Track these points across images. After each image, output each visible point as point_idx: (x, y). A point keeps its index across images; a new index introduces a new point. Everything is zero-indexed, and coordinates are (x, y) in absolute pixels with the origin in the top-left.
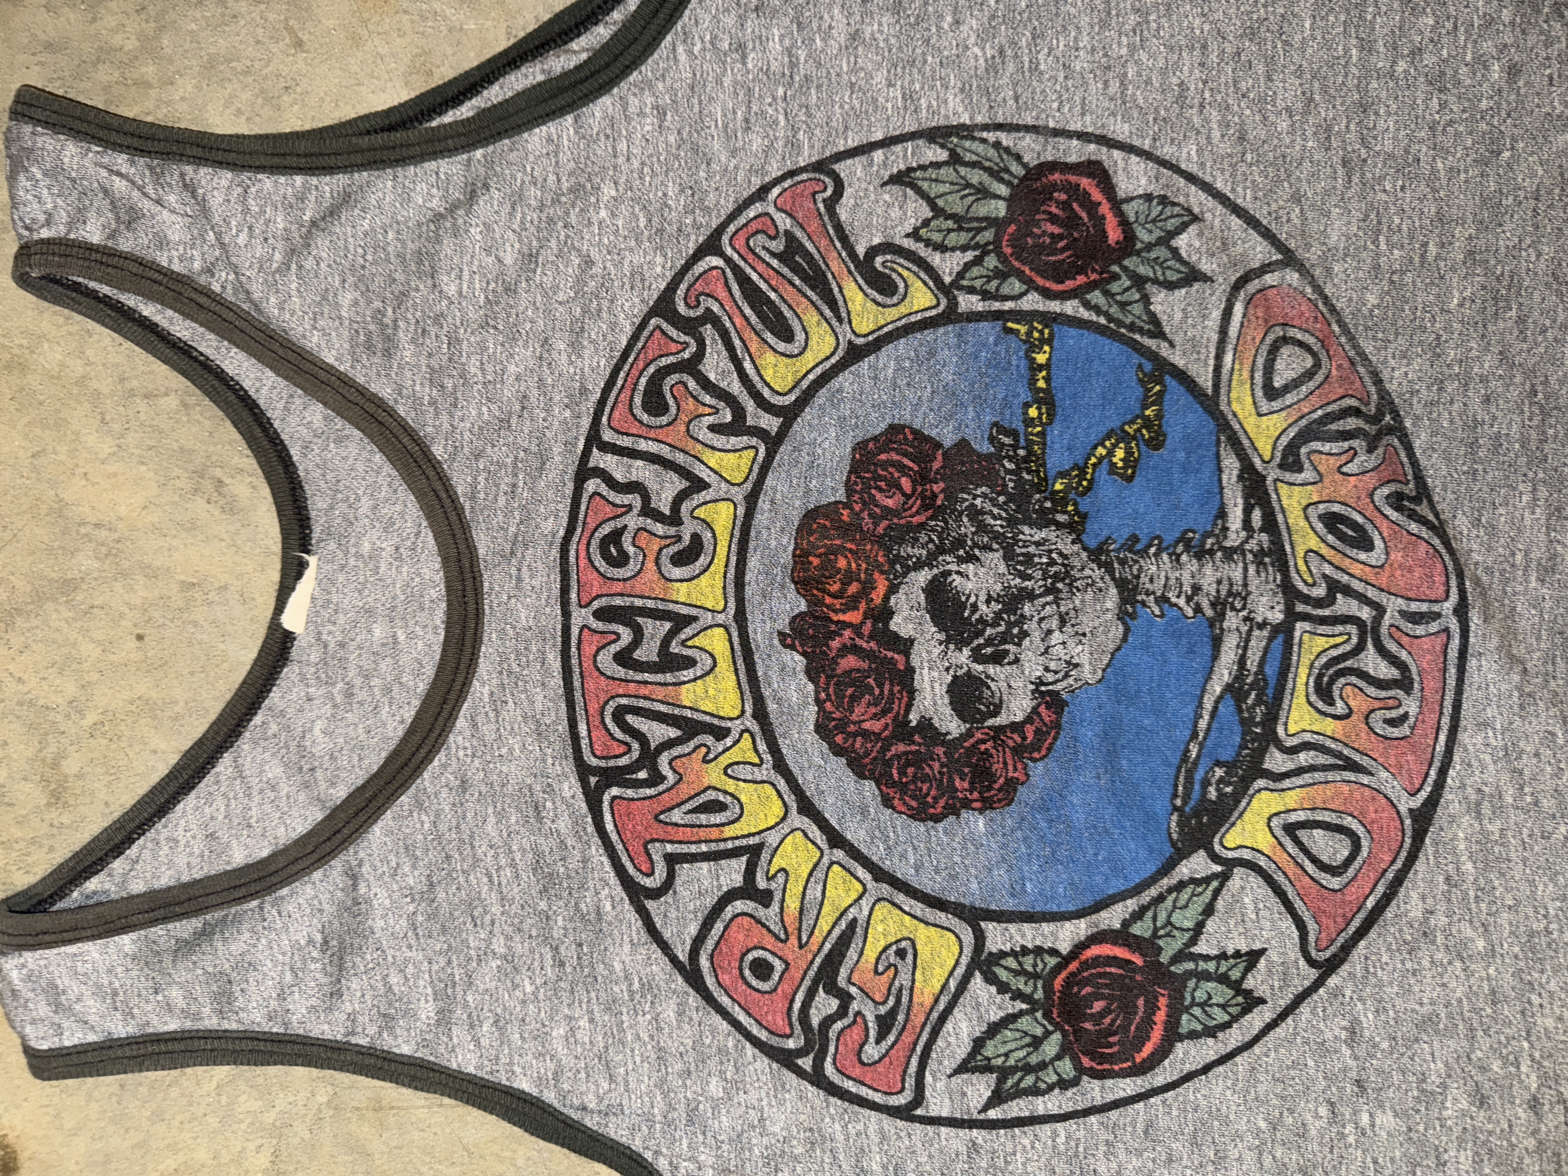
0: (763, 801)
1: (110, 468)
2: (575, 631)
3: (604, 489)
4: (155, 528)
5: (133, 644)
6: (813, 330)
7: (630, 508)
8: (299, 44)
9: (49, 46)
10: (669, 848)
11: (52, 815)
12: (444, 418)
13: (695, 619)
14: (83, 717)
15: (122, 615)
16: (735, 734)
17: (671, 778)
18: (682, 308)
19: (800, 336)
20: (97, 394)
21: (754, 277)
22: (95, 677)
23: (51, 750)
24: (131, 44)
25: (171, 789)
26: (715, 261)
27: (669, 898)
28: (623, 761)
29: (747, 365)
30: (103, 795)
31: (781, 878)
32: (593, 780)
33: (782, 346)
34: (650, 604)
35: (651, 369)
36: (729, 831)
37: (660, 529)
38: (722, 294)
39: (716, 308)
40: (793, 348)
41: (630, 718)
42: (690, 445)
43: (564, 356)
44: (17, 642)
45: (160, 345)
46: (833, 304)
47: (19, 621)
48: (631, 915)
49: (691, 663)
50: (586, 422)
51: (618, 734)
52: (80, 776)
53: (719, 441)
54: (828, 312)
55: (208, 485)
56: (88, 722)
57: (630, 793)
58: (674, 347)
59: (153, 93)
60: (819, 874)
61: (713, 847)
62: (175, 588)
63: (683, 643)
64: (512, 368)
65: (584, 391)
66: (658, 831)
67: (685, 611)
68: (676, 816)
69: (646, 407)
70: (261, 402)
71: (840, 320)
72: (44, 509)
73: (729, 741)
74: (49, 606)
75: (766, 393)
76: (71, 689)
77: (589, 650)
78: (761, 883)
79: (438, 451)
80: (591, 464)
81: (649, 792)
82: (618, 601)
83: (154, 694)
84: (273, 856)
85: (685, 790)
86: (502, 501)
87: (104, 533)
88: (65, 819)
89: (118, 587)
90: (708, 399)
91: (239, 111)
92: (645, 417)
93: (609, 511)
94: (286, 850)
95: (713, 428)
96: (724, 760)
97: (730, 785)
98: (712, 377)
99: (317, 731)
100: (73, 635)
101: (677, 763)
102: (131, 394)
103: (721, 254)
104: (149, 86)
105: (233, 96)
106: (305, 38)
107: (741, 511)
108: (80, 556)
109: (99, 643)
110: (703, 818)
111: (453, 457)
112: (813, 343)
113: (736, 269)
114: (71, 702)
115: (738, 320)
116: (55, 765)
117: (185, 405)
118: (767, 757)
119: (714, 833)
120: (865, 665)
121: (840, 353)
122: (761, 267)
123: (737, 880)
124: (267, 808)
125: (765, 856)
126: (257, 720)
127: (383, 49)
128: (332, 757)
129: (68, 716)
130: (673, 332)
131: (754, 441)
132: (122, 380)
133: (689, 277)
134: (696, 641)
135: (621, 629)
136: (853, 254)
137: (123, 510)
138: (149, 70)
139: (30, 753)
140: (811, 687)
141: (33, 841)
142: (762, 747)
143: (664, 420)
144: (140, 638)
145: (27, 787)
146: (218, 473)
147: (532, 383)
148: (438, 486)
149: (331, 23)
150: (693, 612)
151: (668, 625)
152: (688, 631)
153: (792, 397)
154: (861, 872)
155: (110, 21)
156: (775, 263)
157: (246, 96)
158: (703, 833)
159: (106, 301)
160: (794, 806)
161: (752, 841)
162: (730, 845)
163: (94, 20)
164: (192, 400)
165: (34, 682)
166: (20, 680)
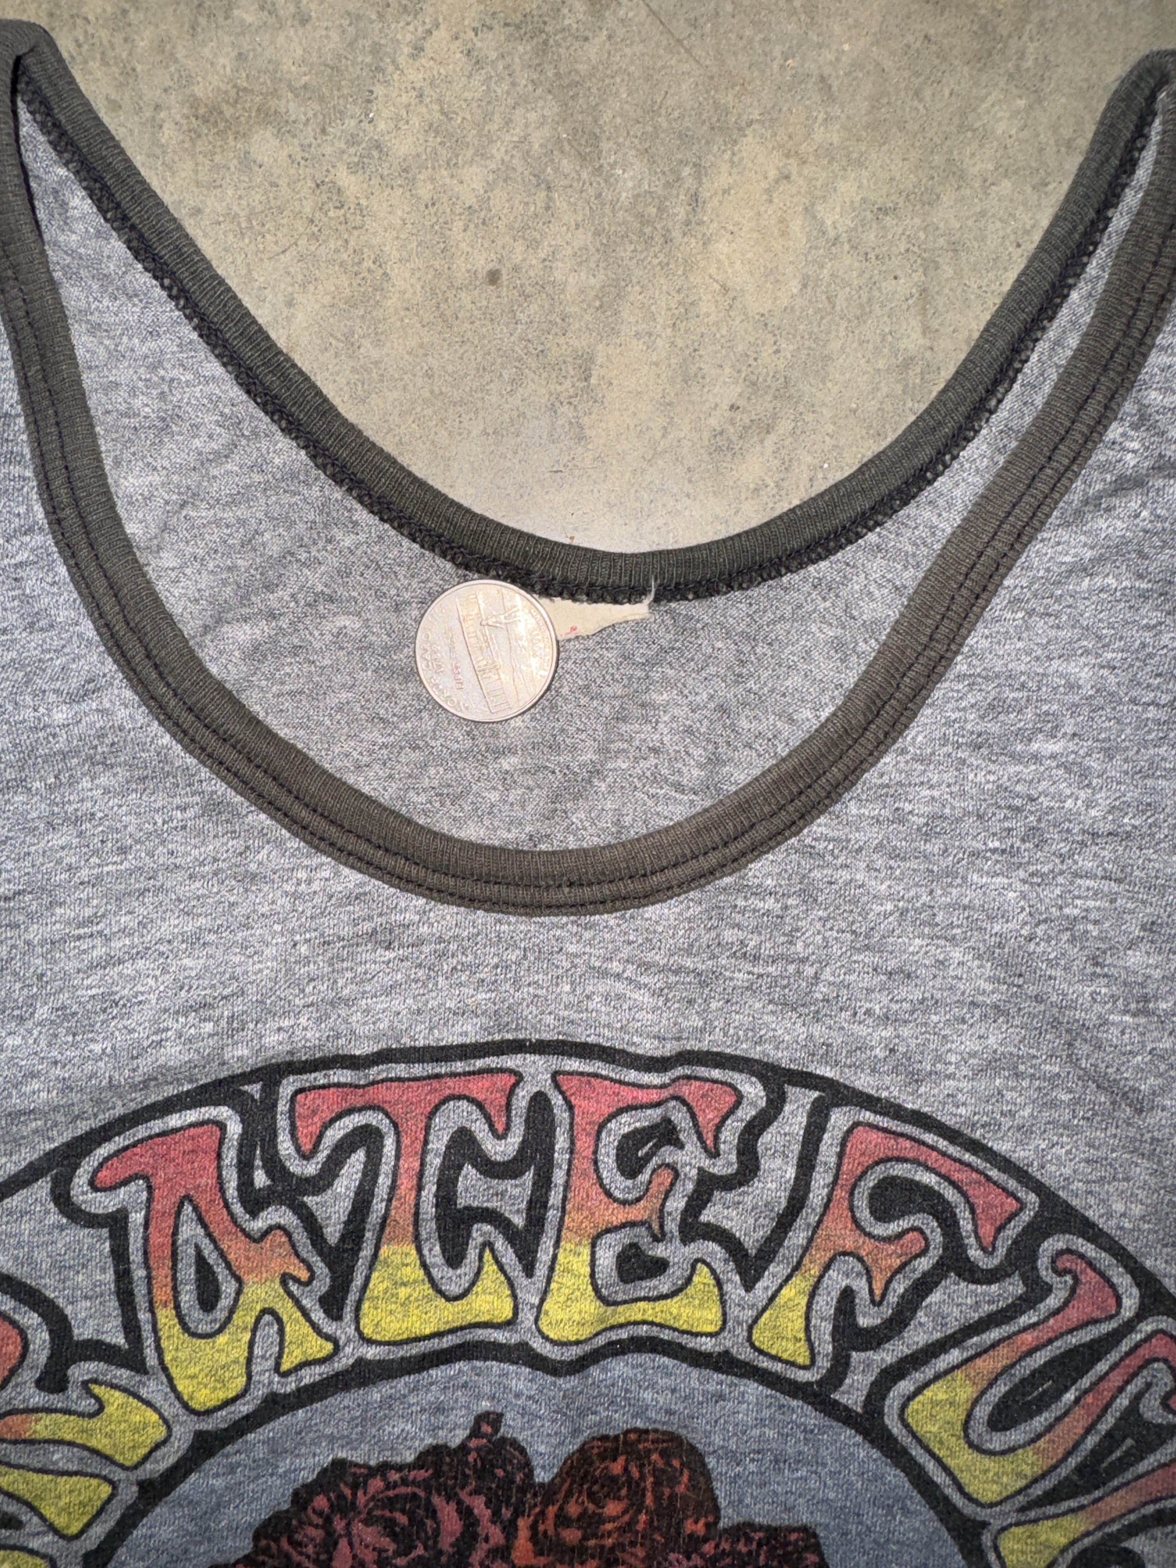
1: (796, 225)
2: (511, 1061)
4: (688, 308)
5: (482, 262)
6: (1007, 1464)
7: (714, 1154)
10: (137, 1218)
12: (872, 835)
13: (529, 1271)
14: (353, 168)
15: (533, 245)
16: (329, 1327)
17: (258, 1225)
18: (1051, 1245)
19: (997, 1441)
20: (930, 200)
21: (1102, 1367)
22: (425, 191)
23: (291, 107)
26: (1130, 1303)
27: (54, 1217)
28: (285, 1146)
29: (955, 1355)
30: (213, 205)
31: (86, 1404)
32: (254, 1089)
33: (982, 1412)
34: (555, 1198)
35: (950, 1194)
36: (166, 1317)
37: (677, 1204)
38: (1073, 1315)
39: (1052, 1302)
40: (979, 1427)
42: (819, 1256)
45: (1015, 328)
46: (1051, 1497)
49: (454, 1259)
50: (864, 1082)
52: (247, 162)
53: (826, 1304)
54: (1038, 1491)
55: (763, 406)
56: (344, 178)
57: (230, 1156)
58: (987, 1230)
60: (93, 1464)
61: (140, 1291)
62: (581, 343)
63: (488, 1245)
64: (957, 954)
67: (543, 1257)
68: (189, 1230)
69: (887, 1184)
70: (911, 510)
71: (1022, 1510)
72: (728, 99)
73: (318, 1315)
74: (551, 108)
75: (905, 1386)
76: (402, 147)
77: (478, 1088)
78: (80, 1371)
79: (821, 826)
80: (792, 1092)
81: (232, 1191)
82: (561, 1141)
83: (392, 302)
85: (235, 1248)
86: (729, 935)
87: (681, 212)
88: (169, 134)
89: (583, 238)
90: (900, 1287)
92: (871, 1181)
93: (708, 1117)
95: (847, 1296)
96: (287, 1309)
97: (244, 1318)
100: (498, 151)
101: (279, 1237)
102: (930, 265)
103: (1141, 1315)
108: (638, 167)
109: (484, 201)
111: (810, 852)
112: (988, 1462)
113: (1115, 1337)
114: (378, 147)
115: (1029, 1338)
117: (907, 363)
118: (291, 1385)
119: (162, 1294)
120: (446, 1543)
121: (969, 1509)
122: (1116, 1379)
123: (82, 1332)
125: (123, 1375)
129: (353, 141)
130: (1012, 1231)
131: (824, 1363)
132: (955, 247)
133: (1104, 1259)
134: (490, 1267)
135: (514, 1140)
136: (1132, 1530)
137: (721, 247)
139: (288, 67)
140: (409, 1457)
142: (309, 1376)
143: (864, 1214)
144: (493, 277)
145: (225, 62)
146: (784, 426)
148: (760, 832)
150: (541, 1271)
151: (519, 1221)
152: (509, 1256)
156: (1123, 1401)
158: (162, 1274)
160: (208, 1425)
162: (143, 1316)
164: (913, 376)
165: (415, 76)
166: (418, 50)
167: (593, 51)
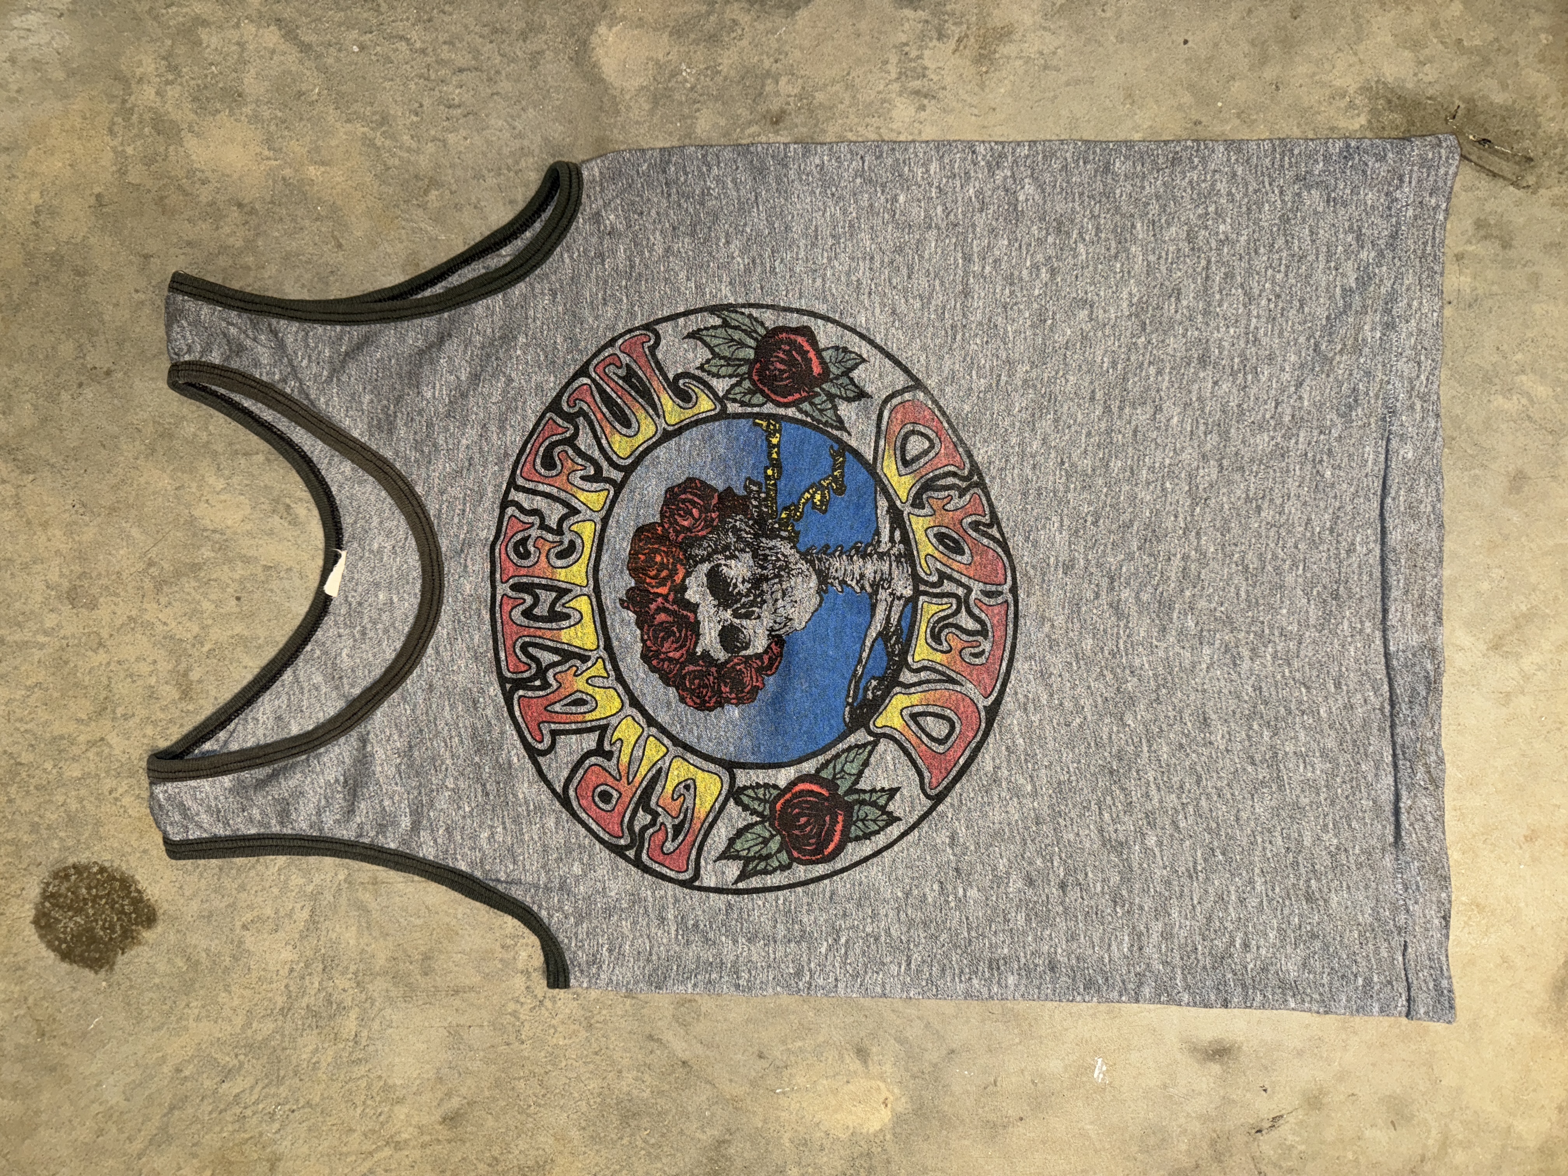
0: (610, 699)
1: (223, 497)
2: (499, 597)
3: (517, 513)
4: (249, 533)
5: (234, 602)
6: (642, 422)
7: (532, 524)
8: (340, 246)
9: (189, 244)
10: (553, 726)
11: (182, 705)
12: (423, 470)
13: (570, 591)
14: (203, 646)
15: (228, 585)
16: (593, 659)
17: (555, 685)
18: (565, 407)
19: (635, 425)
20: (215, 454)
21: (608, 390)
22: (210, 622)
23: (183, 665)
24: (239, 244)
25: (256, 689)
26: (586, 380)
27: (552, 755)
28: (526, 675)
29: (604, 441)
30: (213, 693)
31: (618, 744)
32: (508, 686)
33: (624, 431)
34: (544, 582)
35: (547, 443)
36: (588, 717)
37: (550, 537)
38: (589, 399)
39: (585, 407)
40: (631, 432)
41: (530, 649)
42: (569, 487)
43: (495, 436)
44: (163, 600)
45: (255, 424)
46: (654, 408)
47: (165, 588)
48: (529, 765)
49: (567, 617)
50: (507, 474)
51: (524, 659)
52: (200, 681)
53: (587, 485)
54: (651, 412)
55: (281, 508)
56: (205, 649)
57: (530, 694)
58: (560, 430)
59: (252, 273)
60: (642, 742)
61: (579, 726)
62: (260, 569)
63: (563, 605)
64: (464, 442)
65: (506, 455)
66: (546, 716)
67: (564, 586)
68: (557, 708)
69: (543, 465)
70: (315, 459)
71: (658, 416)
72: (182, 521)
73: (590, 664)
74: (184, 579)
75: (615, 458)
76: (196, 629)
77: (506, 608)
78: (607, 747)
79: (419, 490)
80: (510, 498)
81: (541, 693)
82: (525, 580)
83: (246, 633)
84: (316, 729)
85: (563, 692)
86: (456, 520)
87: (218, 536)
88: (191, 707)
89: (225, 568)
90: (580, 461)
91: (303, 286)
92: (542, 471)
93: (520, 526)
94: (323, 725)
95: (583, 478)
96: (586, 675)
97: (590, 690)
98: (583, 448)
99: (344, 654)
100: (198, 597)
101: (559, 676)
102: (236, 452)
103: (590, 377)
104: (249, 268)
105: (300, 276)
106: (343, 242)
107: (599, 527)
108: (203, 550)
109: (213, 601)
110: (574, 709)
111: (428, 493)
112: (642, 428)
113: (597, 385)
114: (196, 637)
115: (599, 416)
116: (185, 675)
117: (268, 460)
118: (612, 673)
119: (580, 718)
120: (671, 619)
121: (659, 435)
122: (612, 384)
123: (593, 745)
124: (313, 700)
125: (609, 732)
126: (308, 648)
127: (390, 250)
128: (353, 671)
129: (194, 645)
130: (560, 421)
131: (607, 486)
132: (231, 444)
133: (570, 390)
134: (571, 604)
135: (526, 596)
136: (666, 378)
137: (229, 523)
138: (250, 260)
139: (170, 667)
140: (638, 632)
141: (171, 721)
142: (609, 667)
143: (554, 473)
144: (238, 599)
145: (168, 688)
146: (288, 501)
147: (476, 449)
148: (419, 510)
149: (359, 234)
150: (569, 586)
151: (554, 594)
152: (566, 598)
153: (630, 461)
154: (666, 741)
155: (227, 230)
156: (620, 382)
157: (308, 276)
158: (573, 718)
159: (222, 397)
160: (627, 702)
161: (602, 722)
162: (589, 725)
163: (217, 228)
164: (272, 457)
165: (174, 624)
166: (165, 624)
167: (166, 566)
